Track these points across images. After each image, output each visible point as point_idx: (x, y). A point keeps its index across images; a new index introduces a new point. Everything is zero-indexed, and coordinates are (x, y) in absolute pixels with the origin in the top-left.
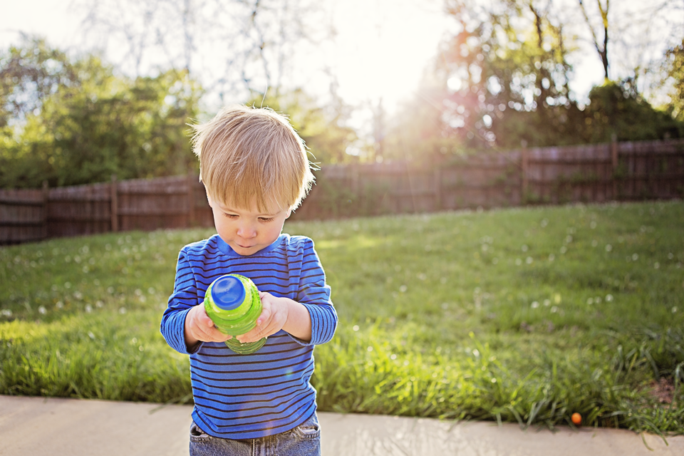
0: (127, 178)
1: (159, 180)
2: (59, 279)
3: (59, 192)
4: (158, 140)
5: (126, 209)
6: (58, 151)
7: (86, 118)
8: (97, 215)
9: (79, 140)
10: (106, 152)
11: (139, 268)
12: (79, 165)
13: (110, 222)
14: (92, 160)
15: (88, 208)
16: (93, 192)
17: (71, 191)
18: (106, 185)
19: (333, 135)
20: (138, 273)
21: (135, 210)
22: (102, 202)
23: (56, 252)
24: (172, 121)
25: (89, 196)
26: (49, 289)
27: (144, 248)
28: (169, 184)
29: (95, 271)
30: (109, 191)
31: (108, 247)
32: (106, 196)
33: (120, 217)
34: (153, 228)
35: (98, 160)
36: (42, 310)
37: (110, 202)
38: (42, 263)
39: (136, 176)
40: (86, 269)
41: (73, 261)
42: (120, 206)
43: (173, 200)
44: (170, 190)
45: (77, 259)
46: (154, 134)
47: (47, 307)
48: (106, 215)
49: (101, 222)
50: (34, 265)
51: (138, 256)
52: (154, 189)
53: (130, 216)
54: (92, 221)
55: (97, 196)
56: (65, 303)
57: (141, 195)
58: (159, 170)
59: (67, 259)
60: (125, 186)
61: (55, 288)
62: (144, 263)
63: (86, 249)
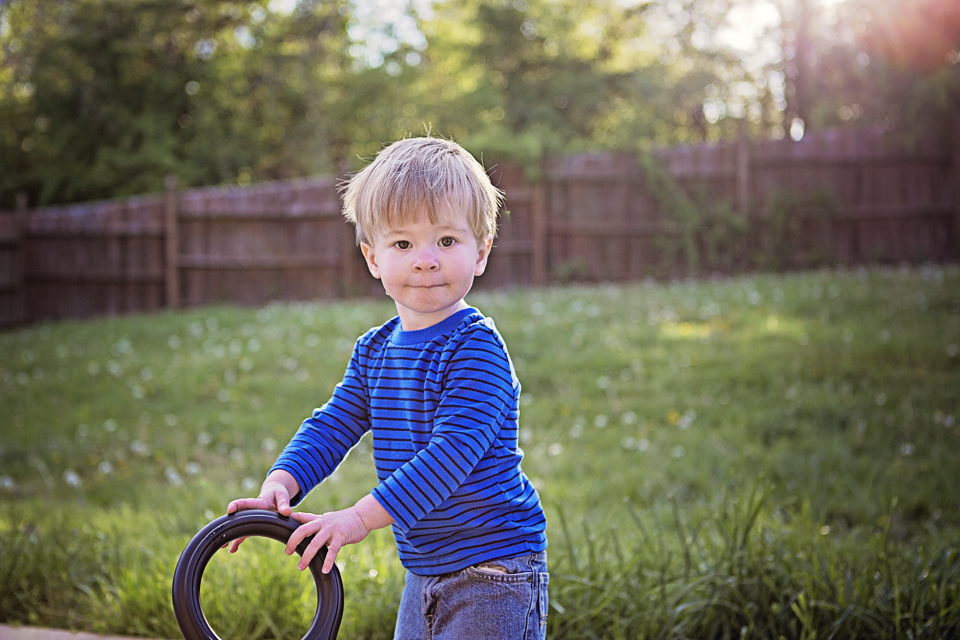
0: (198, 184)
1: (270, 187)
2: (84, 411)
3: (48, 217)
4: (264, 93)
5: (197, 257)
6: (42, 123)
7: (103, 45)
8: (134, 271)
9: (88, 96)
10: (147, 123)
11: (254, 390)
12: (88, 155)
13: (162, 284)
14: (113, 143)
15: (114, 252)
16: (126, 215)
17: (77, 213)
18: (150, 199)
19: (683, 67)
20: (255, 402)
21: (216, 257)
22: (144, 237)
23: (62, 352)
24: (291, 48)
25: (117, 226)
26: (72, 432)
27: (254, 346)
28: (294, 197)
29: (155, 395)
30: (161, 213)
31: (174, 342)
32: (153, 226)
33: (184, 271)
34: (262, 300)
35: (127, 142)
36: (72, 478)
37: (162, 238)
38: (39, 376)
39: (215, 179)
40: (138, 392)
41: (104, 373)
42: (184, 249)
43: (305, 231)
44: (297, 209)
45: (115, 368)
46: (255, 79)
47: (80, 472)
48: (154, 270)
49: (143, 284)
50: (23, 380)
51: (246, 364)
52: (258, 209)
53: (207, 269)
54: (123, 283)
55: (134, 227)
56: (115, 464)
57: (232, 222)
58: (266, 161)
59: (93, 368)
60: (197, 201)
61: (83, 432)
62: (262, 379)
63: (125, 346)
